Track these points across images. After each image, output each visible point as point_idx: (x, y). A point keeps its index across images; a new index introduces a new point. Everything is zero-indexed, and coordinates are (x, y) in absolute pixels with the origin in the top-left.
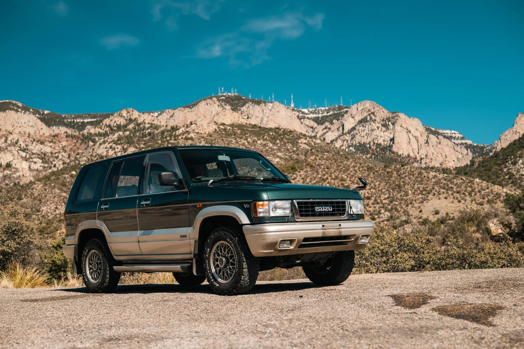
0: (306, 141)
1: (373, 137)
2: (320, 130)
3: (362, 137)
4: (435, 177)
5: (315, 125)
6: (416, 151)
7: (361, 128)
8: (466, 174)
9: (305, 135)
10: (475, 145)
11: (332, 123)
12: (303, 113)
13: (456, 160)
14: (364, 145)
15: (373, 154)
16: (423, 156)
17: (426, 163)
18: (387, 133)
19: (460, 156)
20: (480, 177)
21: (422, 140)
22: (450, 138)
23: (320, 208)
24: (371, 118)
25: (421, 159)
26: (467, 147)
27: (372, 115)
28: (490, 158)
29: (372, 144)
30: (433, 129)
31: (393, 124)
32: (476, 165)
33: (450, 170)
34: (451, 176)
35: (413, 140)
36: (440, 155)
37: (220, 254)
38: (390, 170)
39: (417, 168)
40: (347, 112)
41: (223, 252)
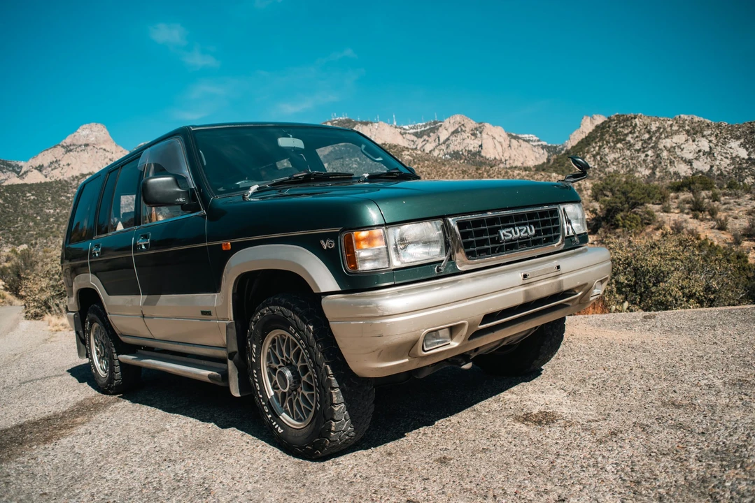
0: (409, 153)
1: (464, 145)
2: (420, 142)
3: (456, 145)
4: (519, 174)
5: (415, 139)
6: (501, 154)
7: (454, 138)
8: (543, 170)
9: (407, 148)
10: (549, 145)
11: (429, 136)
12: (404, 129)
13: (534, 159)
14: (458, 152)
15: (466, 159)
16: (507, 158)
17: (510, 164)
18: (476, 141)
19: (538, 156)
20: (556, 172)
21: (506, 144)
22: (528, 141)
23: (510, 232)
24: (462, 129)
25: (506, 161)
26: (543, 147)
27: (462, 127)
28: (563, 155)
29: (464, 151)
30: (514, 134)
31: (481, 133)
32: (552, 162)
33: (530, 168)
34: (532, 173)
35: (497, 144)
36: (521, 156)
37: (280, 358)
38: (481, 172)
39: (504, 168)
40: (441, 126)
41: (285, 354)
